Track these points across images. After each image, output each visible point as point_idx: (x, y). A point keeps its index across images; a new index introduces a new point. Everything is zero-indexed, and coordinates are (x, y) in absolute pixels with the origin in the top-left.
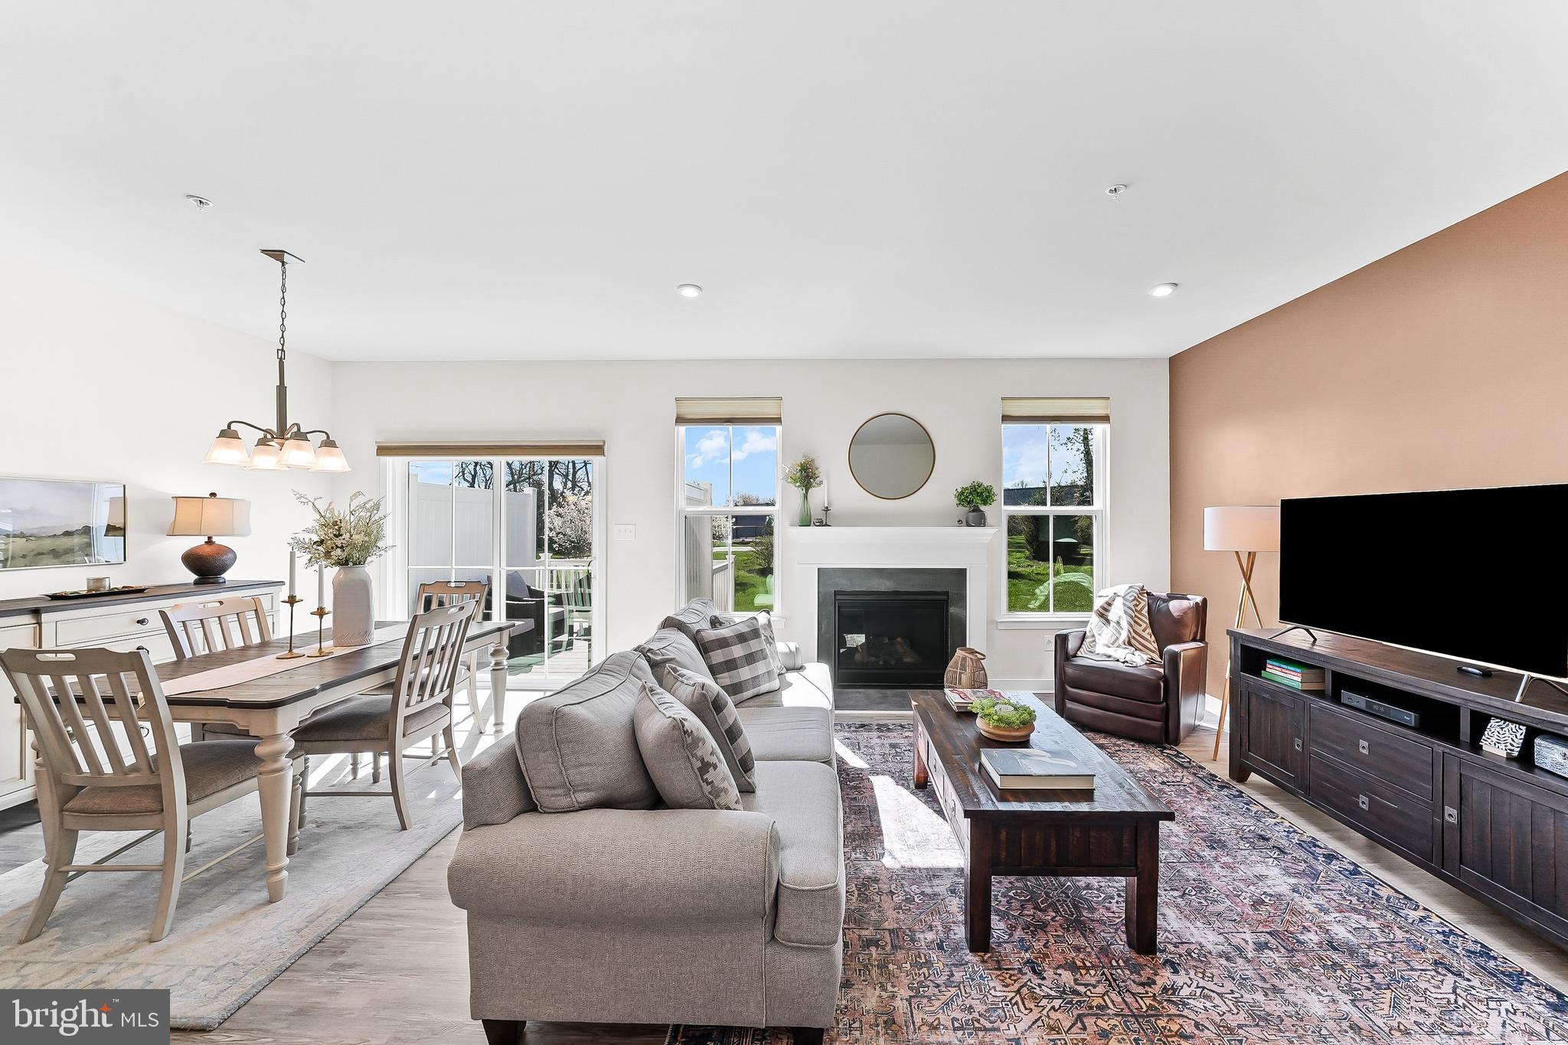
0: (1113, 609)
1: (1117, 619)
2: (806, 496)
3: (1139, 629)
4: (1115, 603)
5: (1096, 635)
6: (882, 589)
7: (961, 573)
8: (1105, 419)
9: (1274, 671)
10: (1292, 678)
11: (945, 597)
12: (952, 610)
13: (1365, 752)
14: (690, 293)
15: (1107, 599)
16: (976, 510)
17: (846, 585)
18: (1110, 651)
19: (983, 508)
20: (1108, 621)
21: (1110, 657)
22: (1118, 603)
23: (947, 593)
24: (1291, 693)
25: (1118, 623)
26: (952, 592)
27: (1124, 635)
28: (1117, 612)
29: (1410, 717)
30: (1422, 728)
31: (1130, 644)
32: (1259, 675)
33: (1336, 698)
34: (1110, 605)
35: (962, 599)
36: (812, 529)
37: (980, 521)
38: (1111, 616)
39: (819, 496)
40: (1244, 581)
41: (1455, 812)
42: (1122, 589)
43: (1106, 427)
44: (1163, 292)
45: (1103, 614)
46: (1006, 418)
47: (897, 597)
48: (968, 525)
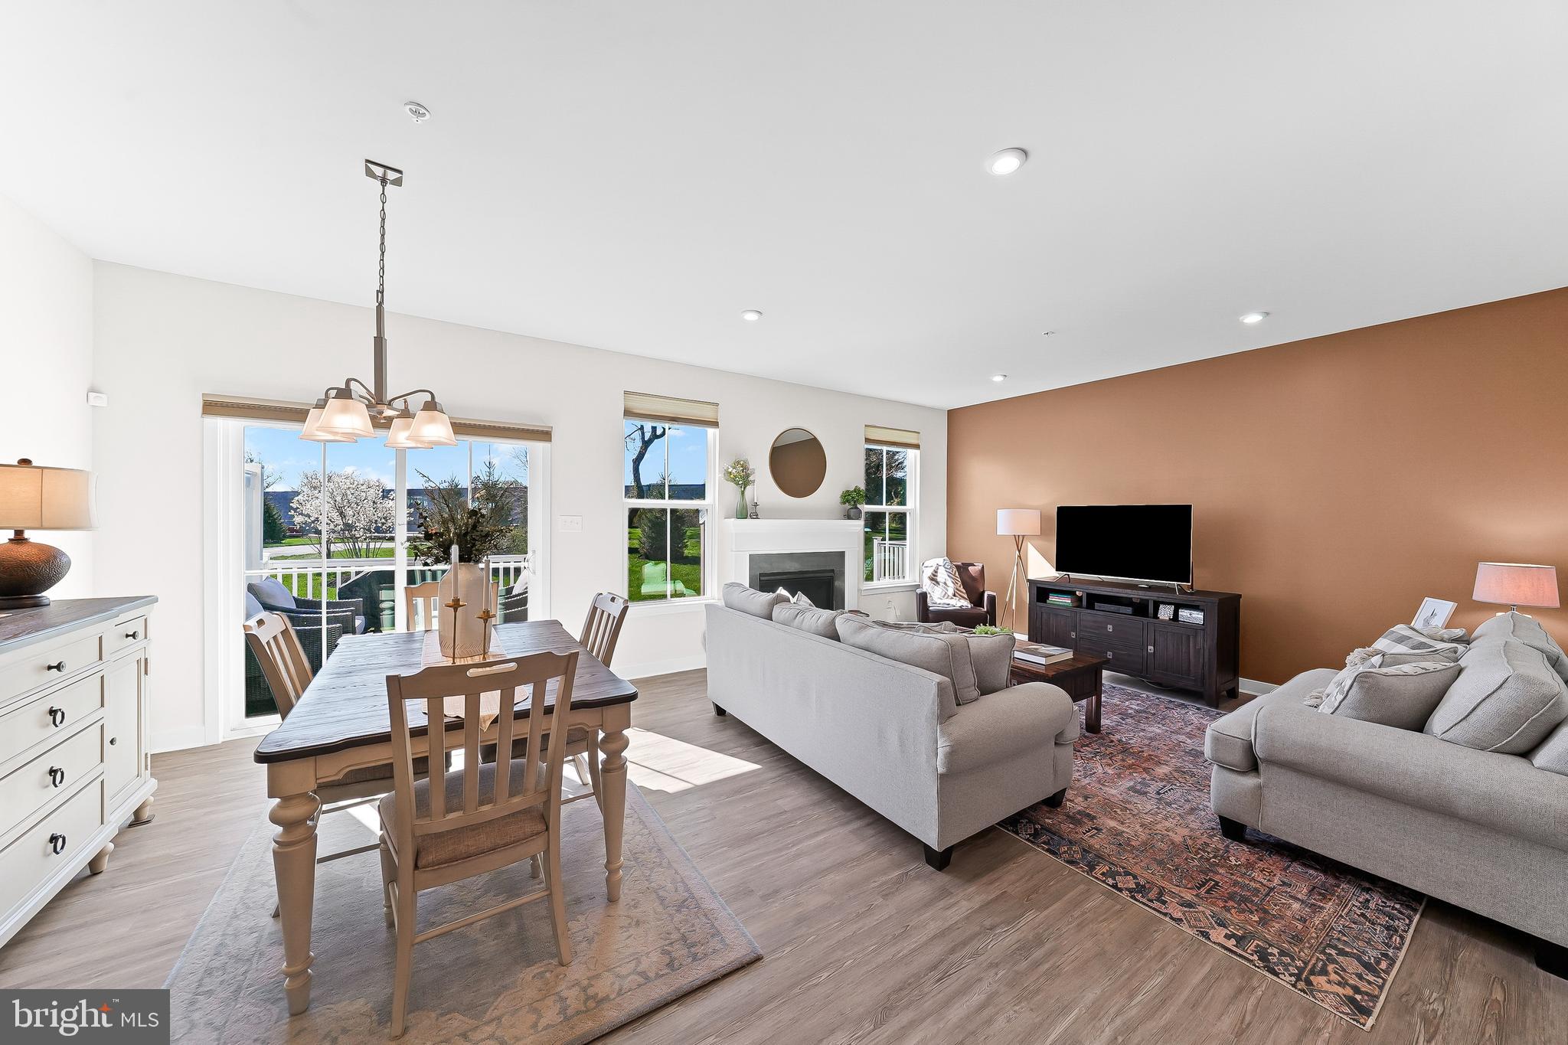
0: (939, 574)
1: (944, 581)
2: (743, 494)
3: (957, 586)
4: (939, 571)
5: (932, 592)
6: (793, 570)
7: (842, 554)
8: (917, 447)
9: (1053, 599)
10: (1066, 601)
11: (831, 574)
12: (837, 583)
13: (1111, 630)
14: (751, 317)
15: (934, 568)
16: (855, 507)
17: (768, 568)
18: (946, 601)
19: (859, 506)
20: (938, 583)
21: (949, 604)
22: (941, 570)
23: (833, 571)
24: (1066, 608)
25: (945, 583)
26: (837, 570)
27: (951, 592)
28: (942, 575)
29: (1129, 610)
30: (1135, 613)
31: (954, 595)
32: (1046, 602)
33: (1090, 606)
34: (936, 572)
35: (843, 573)
36: (748, 521)
37: (852, 515)
38: (939, 579)
39: (750, 493)
40: (1017, 552)
41: (1152, 648)
42: (941, 561)
43: (917, 452)
45: (933, 579)
46: (868, 440)
47: (801, 576)
48: (849, 518)
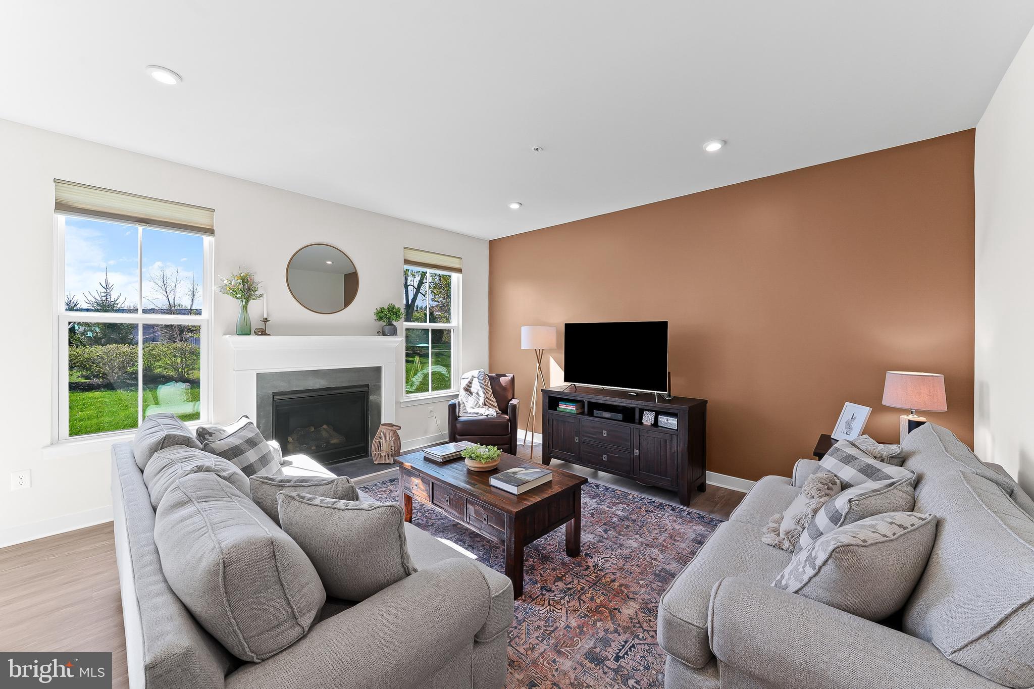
0: (473, 386)
1: (476, 391)
2: (245, 308)
3: (488, 396)
4: (473, 382)
5: (465, 402)
6: (317, 386)
7: (378, 370)
8: (459, 271)
9: (563, 406)
10: (571, 408)
11: (366, 389)
12: (372, 398)
13: (605, 435)
15: (469, 380)
16: (390, 324)
17: (284, 387)
18: (476, 410)
19: (394, 323)
20: (471, 393)
21: (477, 413)
22: (476, 381)
23: (367, 386)
24: (571, 415)
25: (477, 393)
26: (372, 384)
27: (481, 401)
28: (476, 387)
29: (620, 416)
30: (624, 420)
31: (485, 405)
32: (556, 410)
33: (590, 414)
34: (470, 383)
35: (379, 388)
36: (254, 338)
37: (394, 332)
38: (473, 389)
39: (256, 308)
40: (538, 364)
41: (638, 451)
42: (475, 373)
43: (460, 275)
44: (515, 206)
45: (468, 389)
46: (407, 262)
47: (329, 392)
48: (384, 334)
